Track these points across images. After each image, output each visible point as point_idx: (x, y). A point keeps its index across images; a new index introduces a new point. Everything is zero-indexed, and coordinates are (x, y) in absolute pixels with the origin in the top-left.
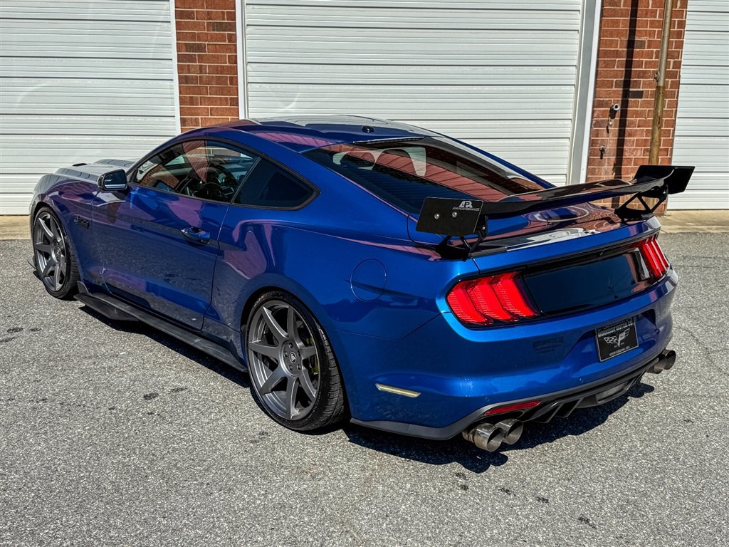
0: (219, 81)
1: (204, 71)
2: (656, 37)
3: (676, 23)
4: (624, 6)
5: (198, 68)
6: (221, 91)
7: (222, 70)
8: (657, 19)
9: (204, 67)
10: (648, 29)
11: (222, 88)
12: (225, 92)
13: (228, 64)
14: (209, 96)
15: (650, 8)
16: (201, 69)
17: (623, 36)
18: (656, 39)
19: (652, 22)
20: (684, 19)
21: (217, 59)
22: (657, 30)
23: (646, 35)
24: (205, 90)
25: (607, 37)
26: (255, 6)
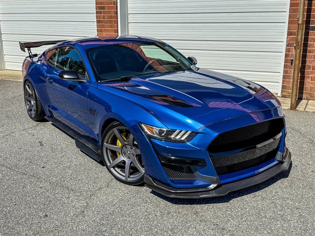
0: (111, 22)
1: (105, 18)
5: (103, 17)
6: (111, 27)
7: (111, 17)
9: (105, 16)
11: (112, 25)
12: (113, 27)
13: (113, 15)
14: (107, 29)
16: (104, 17)
21: (109, 12)
24: (105, 26)
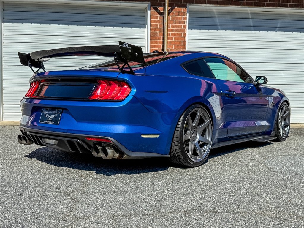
2: (174, 48)
3: (182, 42)
4: (159, 35)
8: (174, 41)
10: (170, 45)
15: (170, 36)
17: (159, 47)
18: (174, 49)
19: (171, 42)
20: (185, 41)
22: (174, 45)
23: (169, 47)
25: (153, 48)
26: (7, 35)
